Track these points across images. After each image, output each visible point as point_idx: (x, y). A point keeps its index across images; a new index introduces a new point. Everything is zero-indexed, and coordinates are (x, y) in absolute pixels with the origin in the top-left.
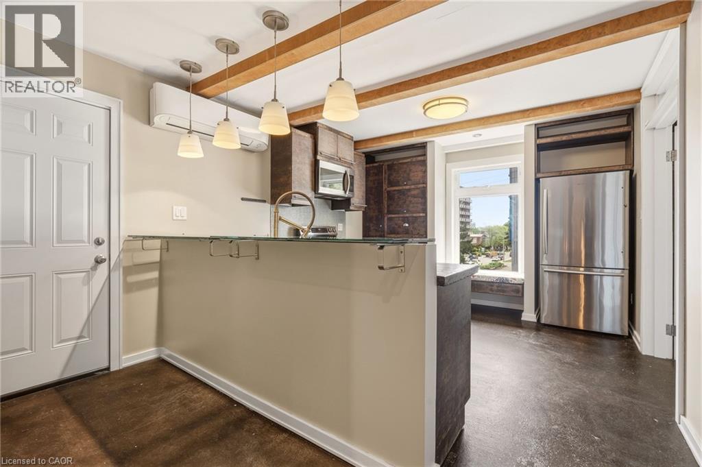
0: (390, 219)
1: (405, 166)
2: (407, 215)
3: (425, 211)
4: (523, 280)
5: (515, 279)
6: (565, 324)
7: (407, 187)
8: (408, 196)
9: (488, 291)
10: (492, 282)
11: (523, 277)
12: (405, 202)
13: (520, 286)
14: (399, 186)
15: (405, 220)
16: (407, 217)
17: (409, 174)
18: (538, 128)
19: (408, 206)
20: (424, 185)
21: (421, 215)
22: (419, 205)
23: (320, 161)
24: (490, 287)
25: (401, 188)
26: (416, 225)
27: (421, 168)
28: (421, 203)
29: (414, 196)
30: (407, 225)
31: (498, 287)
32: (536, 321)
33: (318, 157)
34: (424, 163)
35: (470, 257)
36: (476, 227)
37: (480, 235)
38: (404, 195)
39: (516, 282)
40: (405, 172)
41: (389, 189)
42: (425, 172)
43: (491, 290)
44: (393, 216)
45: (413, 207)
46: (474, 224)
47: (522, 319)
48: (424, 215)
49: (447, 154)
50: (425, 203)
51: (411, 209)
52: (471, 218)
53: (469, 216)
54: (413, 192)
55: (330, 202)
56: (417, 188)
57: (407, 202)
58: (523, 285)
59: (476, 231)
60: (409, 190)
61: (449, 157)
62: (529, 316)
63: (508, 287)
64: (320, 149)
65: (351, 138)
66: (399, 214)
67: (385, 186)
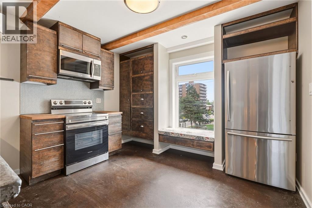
0: (134, 96)
1: (142, 61)
2: (143, 93)
3: (152, 90)
4: (213, 139)
5: (208, 138)
6: (245, 177)
7: (143, 75)
8: (143, 80)
9: (191, 146)
10: (193, 139)
11: (214, 137)
12: (142, 84)
13: (212, 144)
14: (138, 74)
15: (142, 96)
16: (142, 94)
17: (144, 66)
18: (224, 27)
19: (143, 87)
20: (152, 73)
21: (151, 92)
22: (149, 86)
23: (60, 50)
24: (192, 143)
25: (139, 75)
26: (148, 99)
27: (150, 61)
28: (151, 85)
29: (147, 80)
30: (143, 99)
31: (198, 143)
32: (223, 170)
33: (60, 48)
34: (152, 58)
35: (206, 115)
36: (209, 102)
37: (211, 106)
38: (142, 80)
39: (209, 140)
40: (142, 64)
41: (133, 76)
42: (153, 64)
43: (193, 145)
44: (135, 93)
45: (146, 87)
46: (208, 101)
47: (213, 168)
48: (152, 92)
49: (170, 54)
50: (152, 85)
51: (145, 89)
52: (207, 98)
53: (206, 97)
54: (146, 78)
55: (89, 84)
56: (149, 75)
57: (143, 85)
58: (214, 142)
59: (209, 104)
60: (144, 76)
61: (171, 56)
62: (217, 166)
63: (203, 144)
64: (61, 41)
65: (99, 40)
66: (138, 92)
67: (131, 74)
